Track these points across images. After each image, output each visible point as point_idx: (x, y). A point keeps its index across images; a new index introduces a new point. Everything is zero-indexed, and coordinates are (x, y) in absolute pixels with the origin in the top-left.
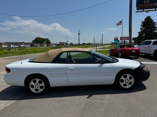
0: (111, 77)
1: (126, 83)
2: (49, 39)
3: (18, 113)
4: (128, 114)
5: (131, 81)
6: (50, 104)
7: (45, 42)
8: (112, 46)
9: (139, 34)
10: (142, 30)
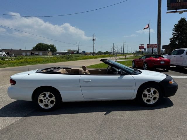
0: (133, 91)
1: (150, 98)
2: (54, 46)
3: (27, 130)
4: (150, 130)
5: (155, 96)
6: (63, 120)
7: (49, 50)
8: (136, 56)
9: (171, 41)
10: (175, 36)
